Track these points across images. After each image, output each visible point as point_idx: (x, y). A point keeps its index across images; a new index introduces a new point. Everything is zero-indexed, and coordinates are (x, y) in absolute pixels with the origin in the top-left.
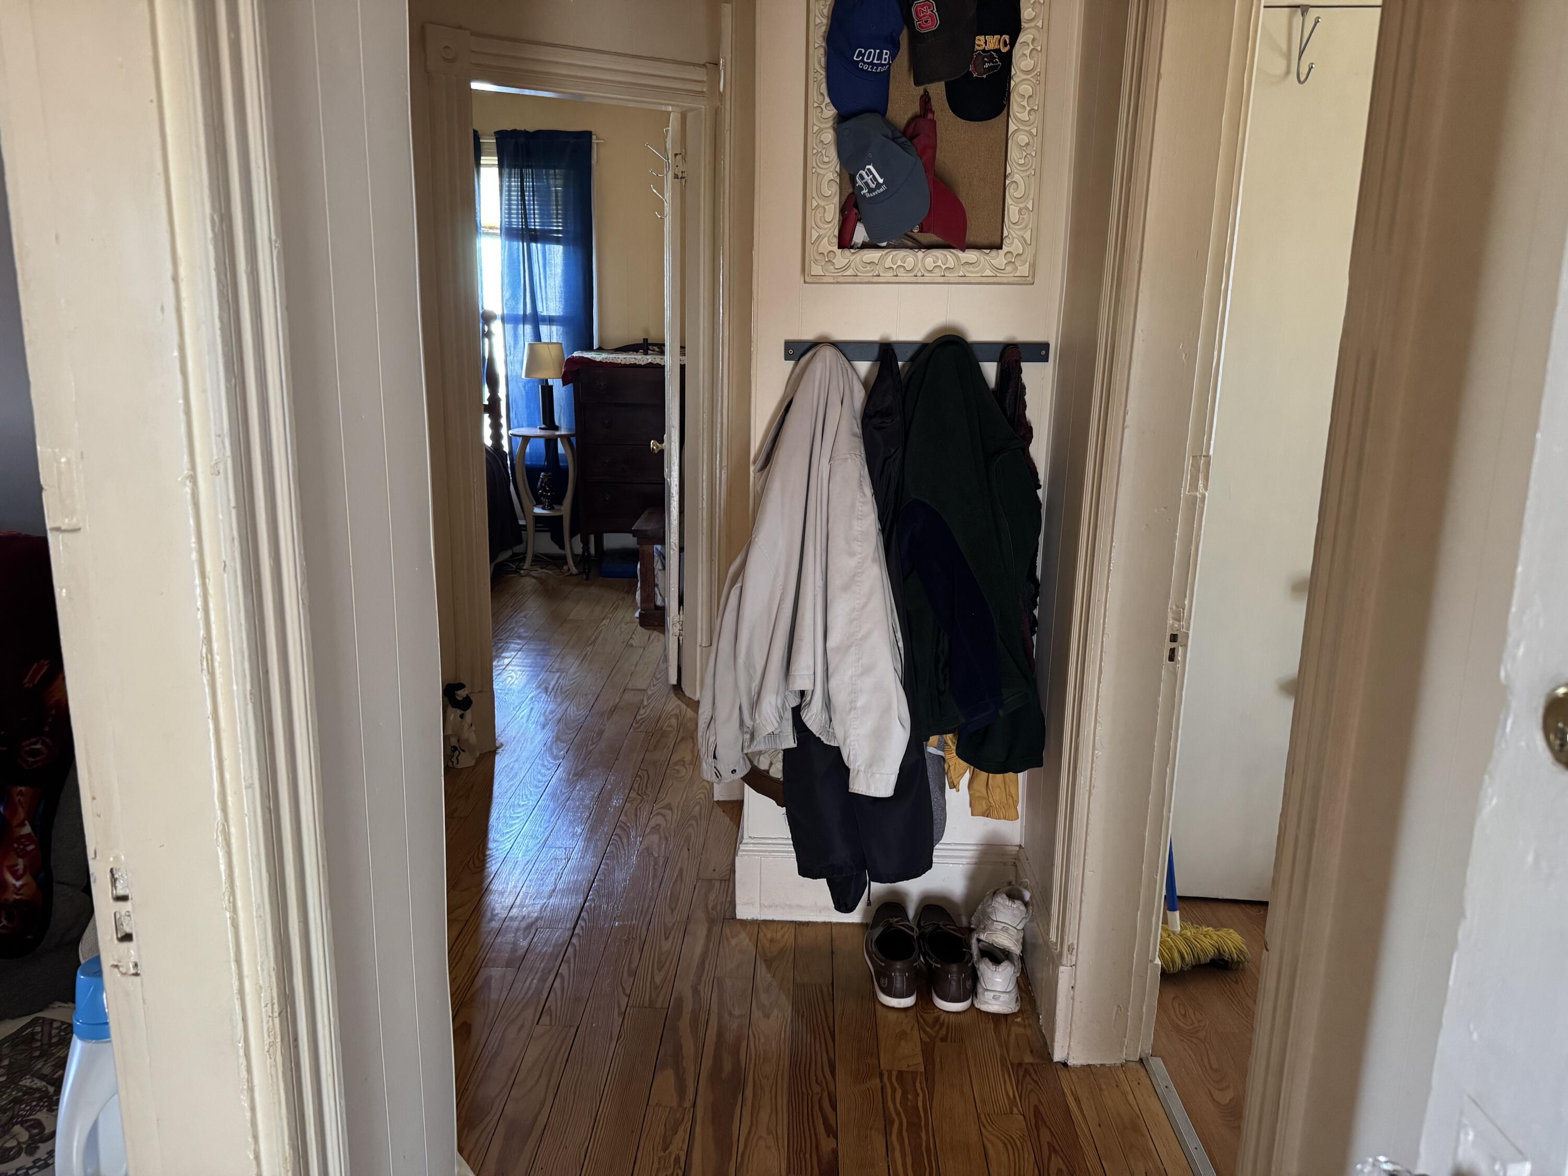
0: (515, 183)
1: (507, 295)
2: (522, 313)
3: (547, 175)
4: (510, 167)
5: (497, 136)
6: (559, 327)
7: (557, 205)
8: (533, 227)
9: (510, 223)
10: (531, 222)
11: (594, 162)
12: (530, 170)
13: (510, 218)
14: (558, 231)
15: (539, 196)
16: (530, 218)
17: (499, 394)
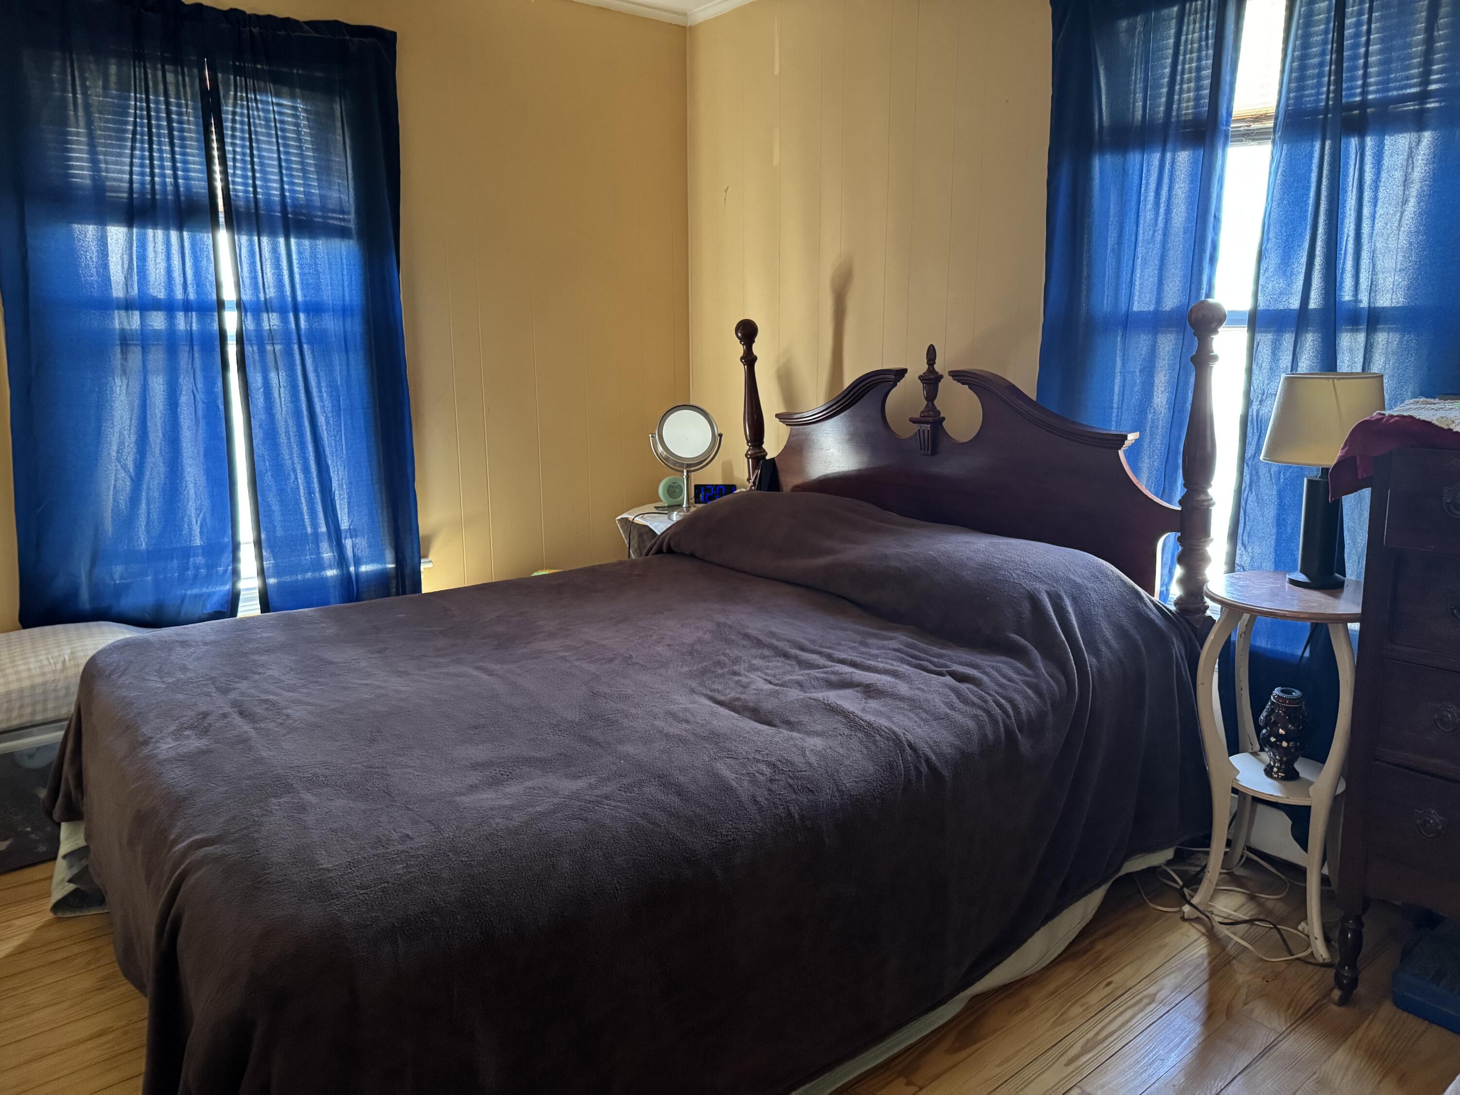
2: (1296, 305)
6: (1397, 336)
8: (1357, 99)
9: (1300, 98)
10: (1354, 86)
14: (1425, 97)
16: (1353, 77)
17: (1210, 491)
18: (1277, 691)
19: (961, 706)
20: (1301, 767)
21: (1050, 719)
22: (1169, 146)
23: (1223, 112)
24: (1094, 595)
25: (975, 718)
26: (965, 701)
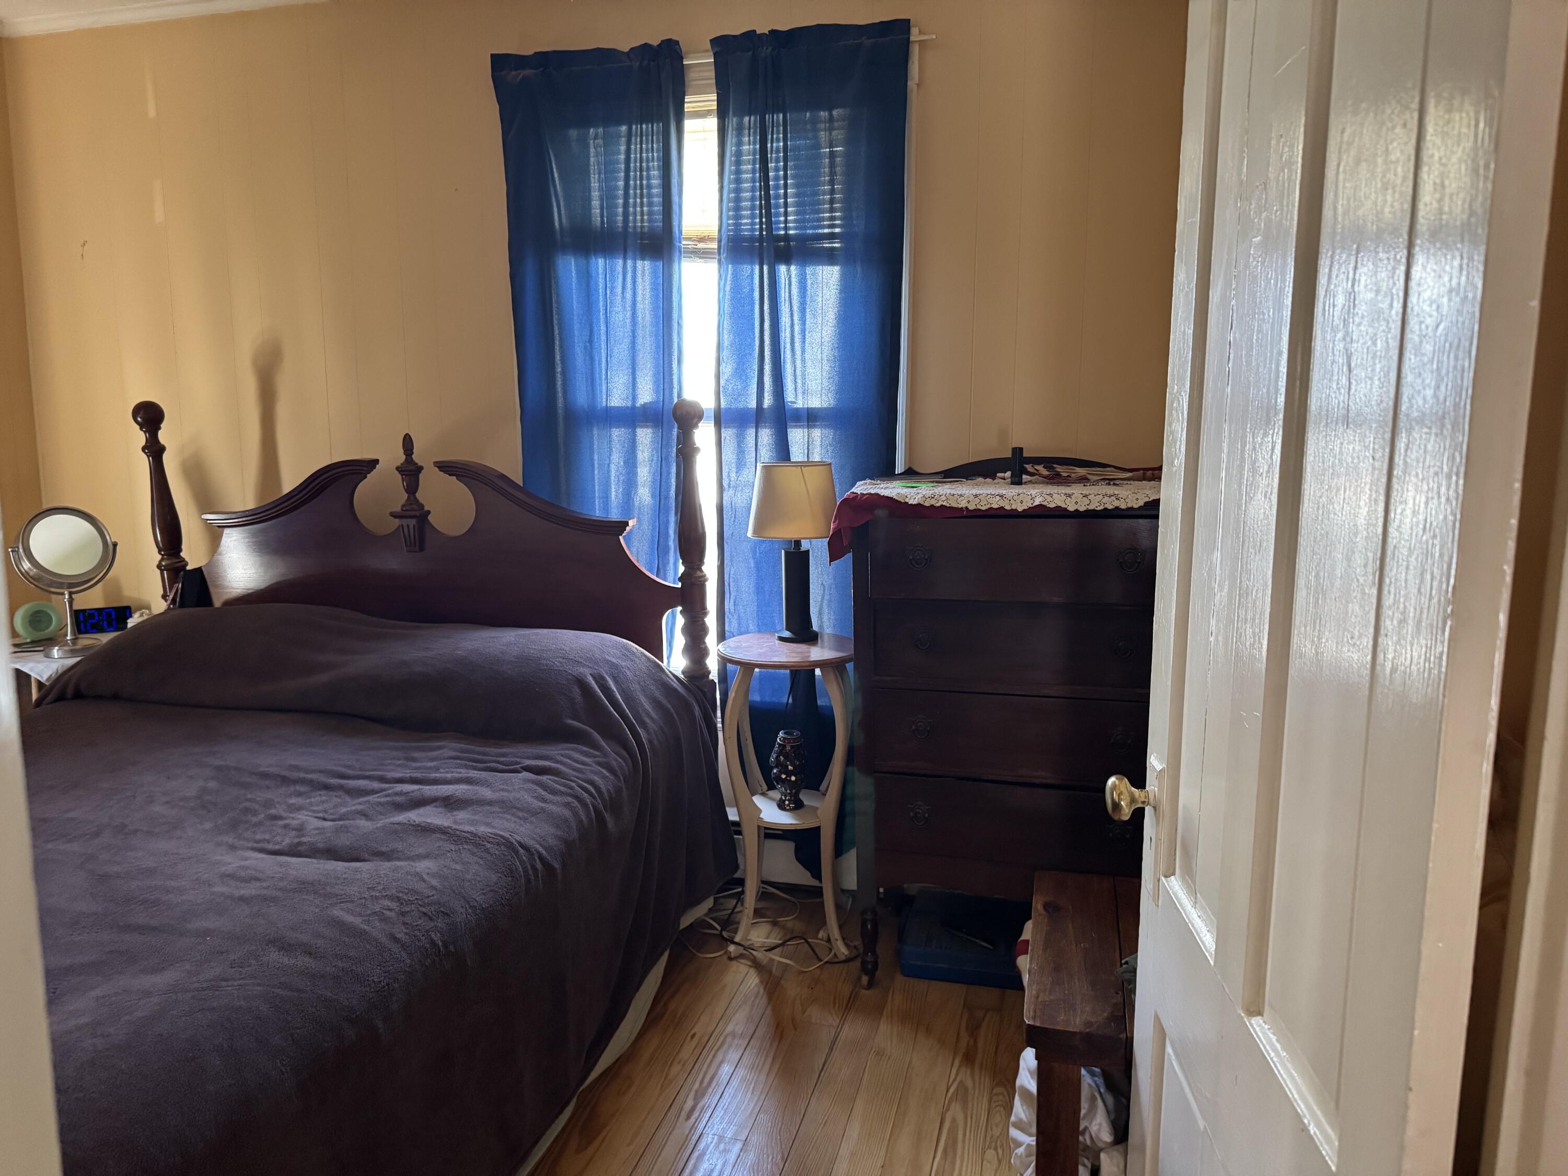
0: (749, 147)
1: (727, 369)
2: (753, 404)
3: (814, 122)
4: (740, 114)
5: (716, 50)
6: (826, 431)
7: (832, 182)
8: (782, 232)
9: (737, 225)
10: (779, 222)
11: (912, 84)
12: (781, 116)
13: (738, 217)
14: (832, 236)
15: (795, 167)
16: (778, 215)
17: (703, 568)
18: (781, 734)
19: (551, 797)
20: (807, 798)
21: (625, 793)
22: (630, 254)
23: (676, 229)
24: (628, 673)
25: (567, 805)
26: (554, 792)
